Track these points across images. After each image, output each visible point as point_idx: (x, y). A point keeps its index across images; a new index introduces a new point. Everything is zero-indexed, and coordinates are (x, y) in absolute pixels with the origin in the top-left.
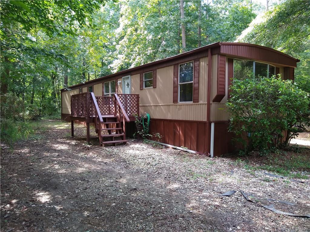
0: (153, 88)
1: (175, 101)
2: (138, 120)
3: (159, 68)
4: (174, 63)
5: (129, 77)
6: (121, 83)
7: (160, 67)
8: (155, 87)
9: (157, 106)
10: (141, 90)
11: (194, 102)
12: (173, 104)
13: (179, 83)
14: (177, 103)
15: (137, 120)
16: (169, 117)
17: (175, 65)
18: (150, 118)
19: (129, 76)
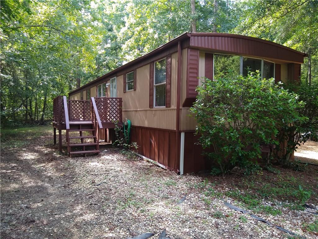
0: (134, 90)
1: (151, 106)
2: (118, 127)
3: (138, 68)
4: (150, 61)
5: (115, 79)
6: (109, 86)
7: (139, 66)
8: (135, 90)
9: (136, 111)
10: (124, 92)
11: (166, 107)
12: (149, 109)
13: (154, 85)
14: (152, 108)
15: (116, 127)
16: (146, 124)
17: (150, 63)
18: (131, 125)
19: (115, 77)
